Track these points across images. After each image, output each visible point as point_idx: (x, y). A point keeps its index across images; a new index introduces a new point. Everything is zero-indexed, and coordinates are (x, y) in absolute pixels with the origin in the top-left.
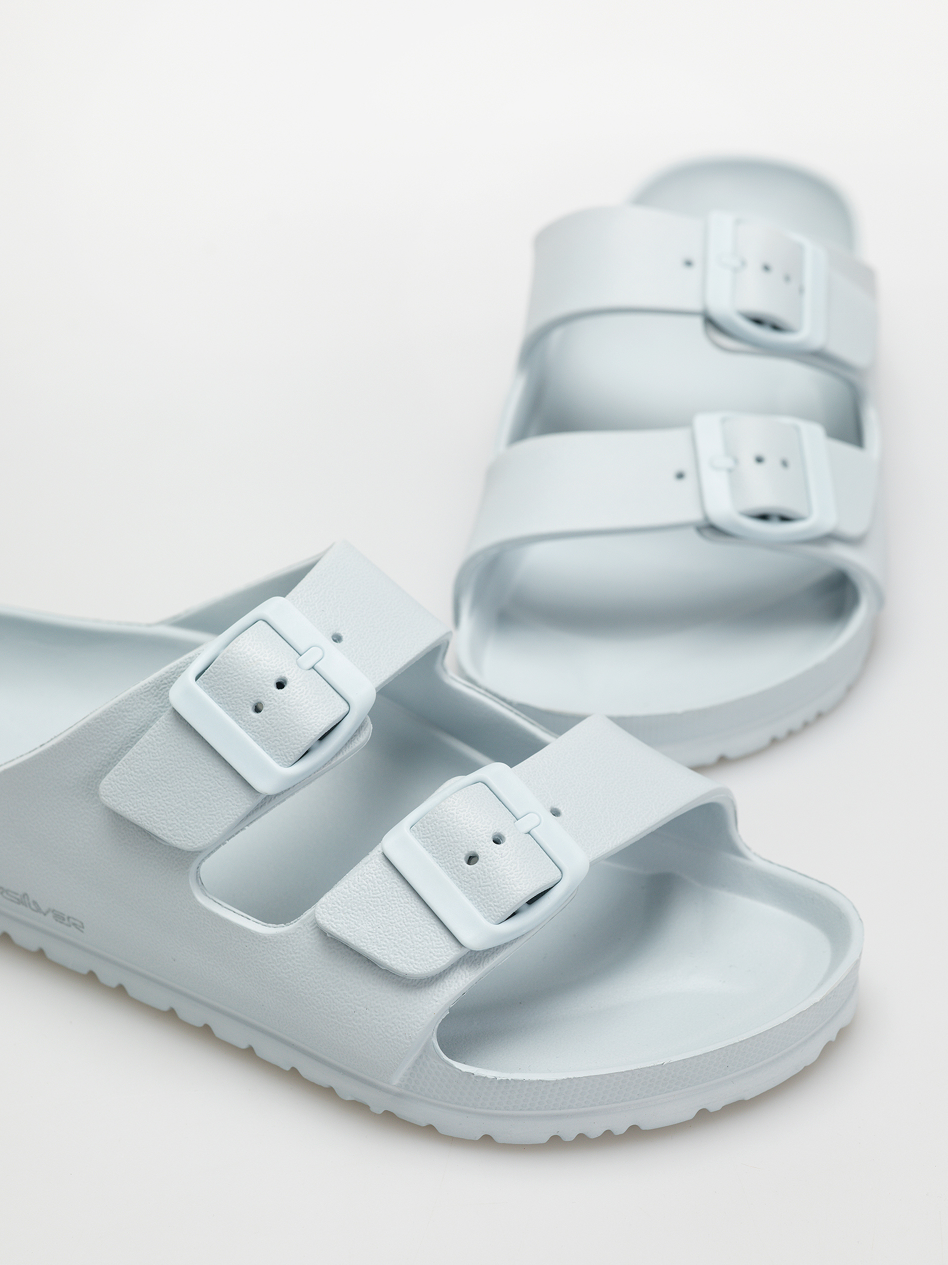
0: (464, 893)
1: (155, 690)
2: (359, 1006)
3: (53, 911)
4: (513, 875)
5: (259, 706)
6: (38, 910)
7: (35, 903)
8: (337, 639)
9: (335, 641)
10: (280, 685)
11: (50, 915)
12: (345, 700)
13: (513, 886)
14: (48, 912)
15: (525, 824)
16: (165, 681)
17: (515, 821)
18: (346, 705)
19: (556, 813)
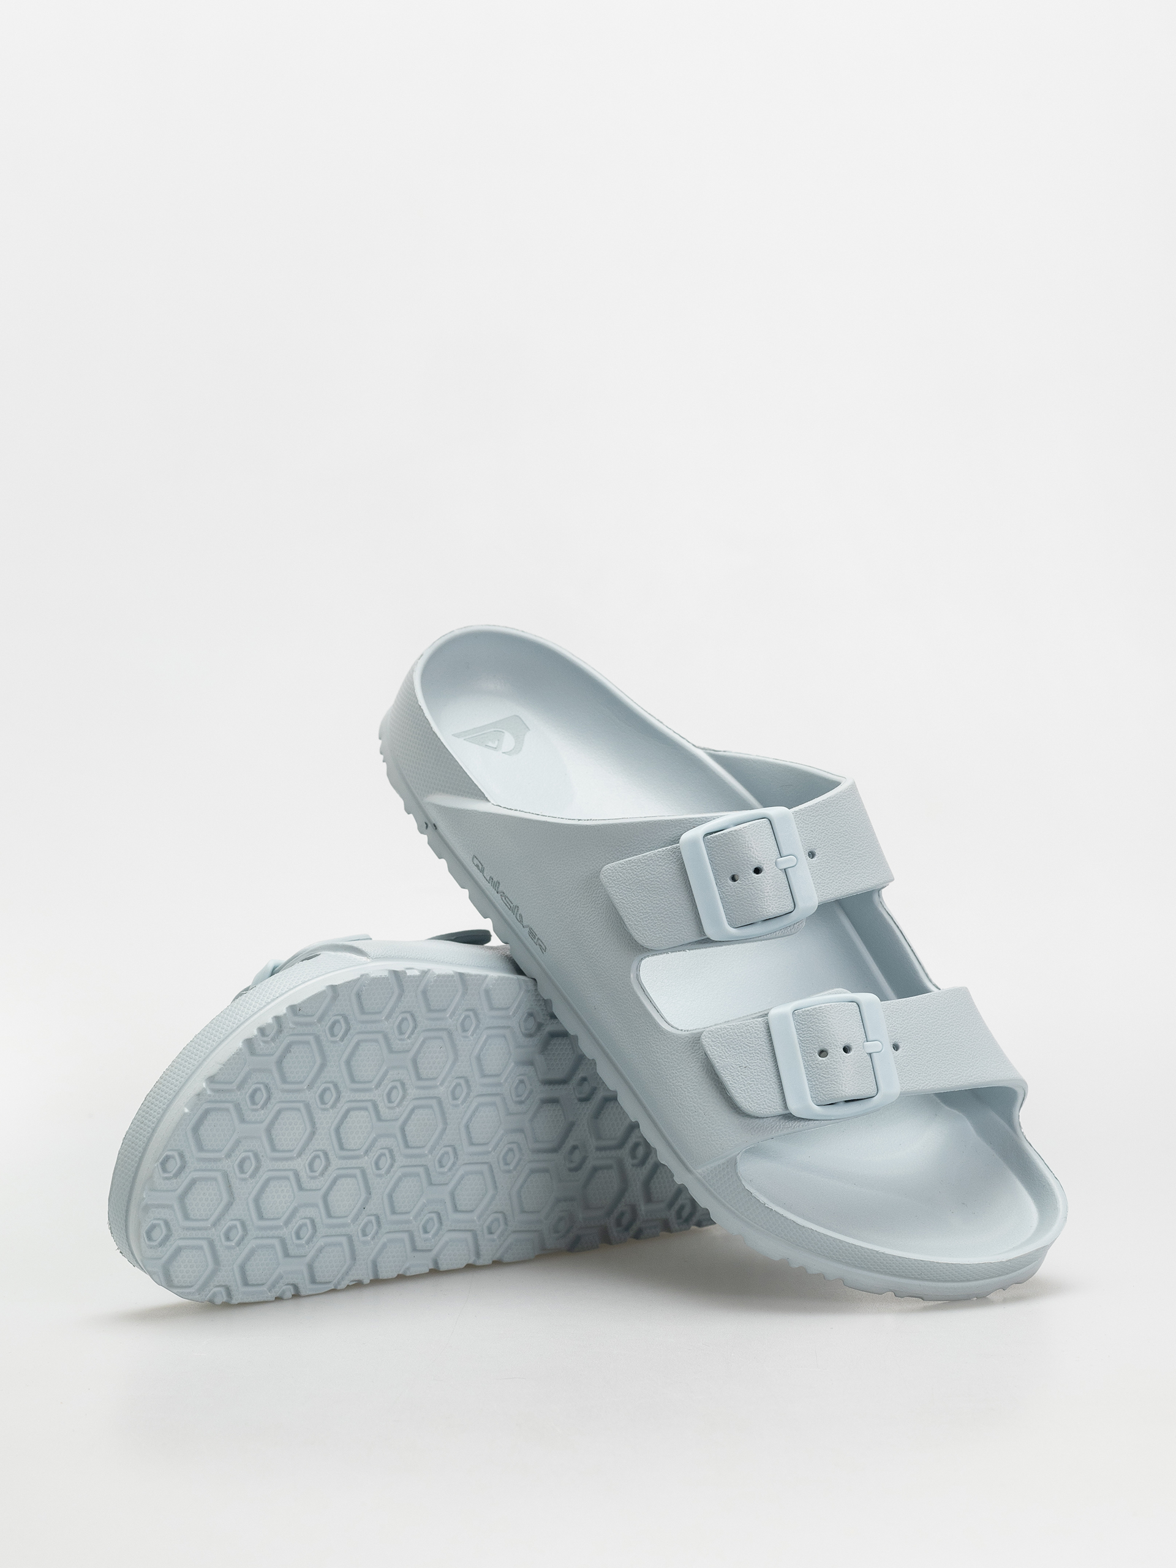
0: (807, 1074)
1: (672, 827)
2: (701, 1109)
3: (531, 929)
4: (844, 1079)
5: (736, 877)
6: (521, 922)
7: (520, 915)
8: (812, 855)
9: (809, 855)
10: (757, 871)
11: (527, 929)
12: (794, 902)
13: (840, 1086)
14: (528, 926)
15: (871, 1047)
16: (682, 825)
17: (864, 1042)
18: (793, 906)
19: (896, 1047)
